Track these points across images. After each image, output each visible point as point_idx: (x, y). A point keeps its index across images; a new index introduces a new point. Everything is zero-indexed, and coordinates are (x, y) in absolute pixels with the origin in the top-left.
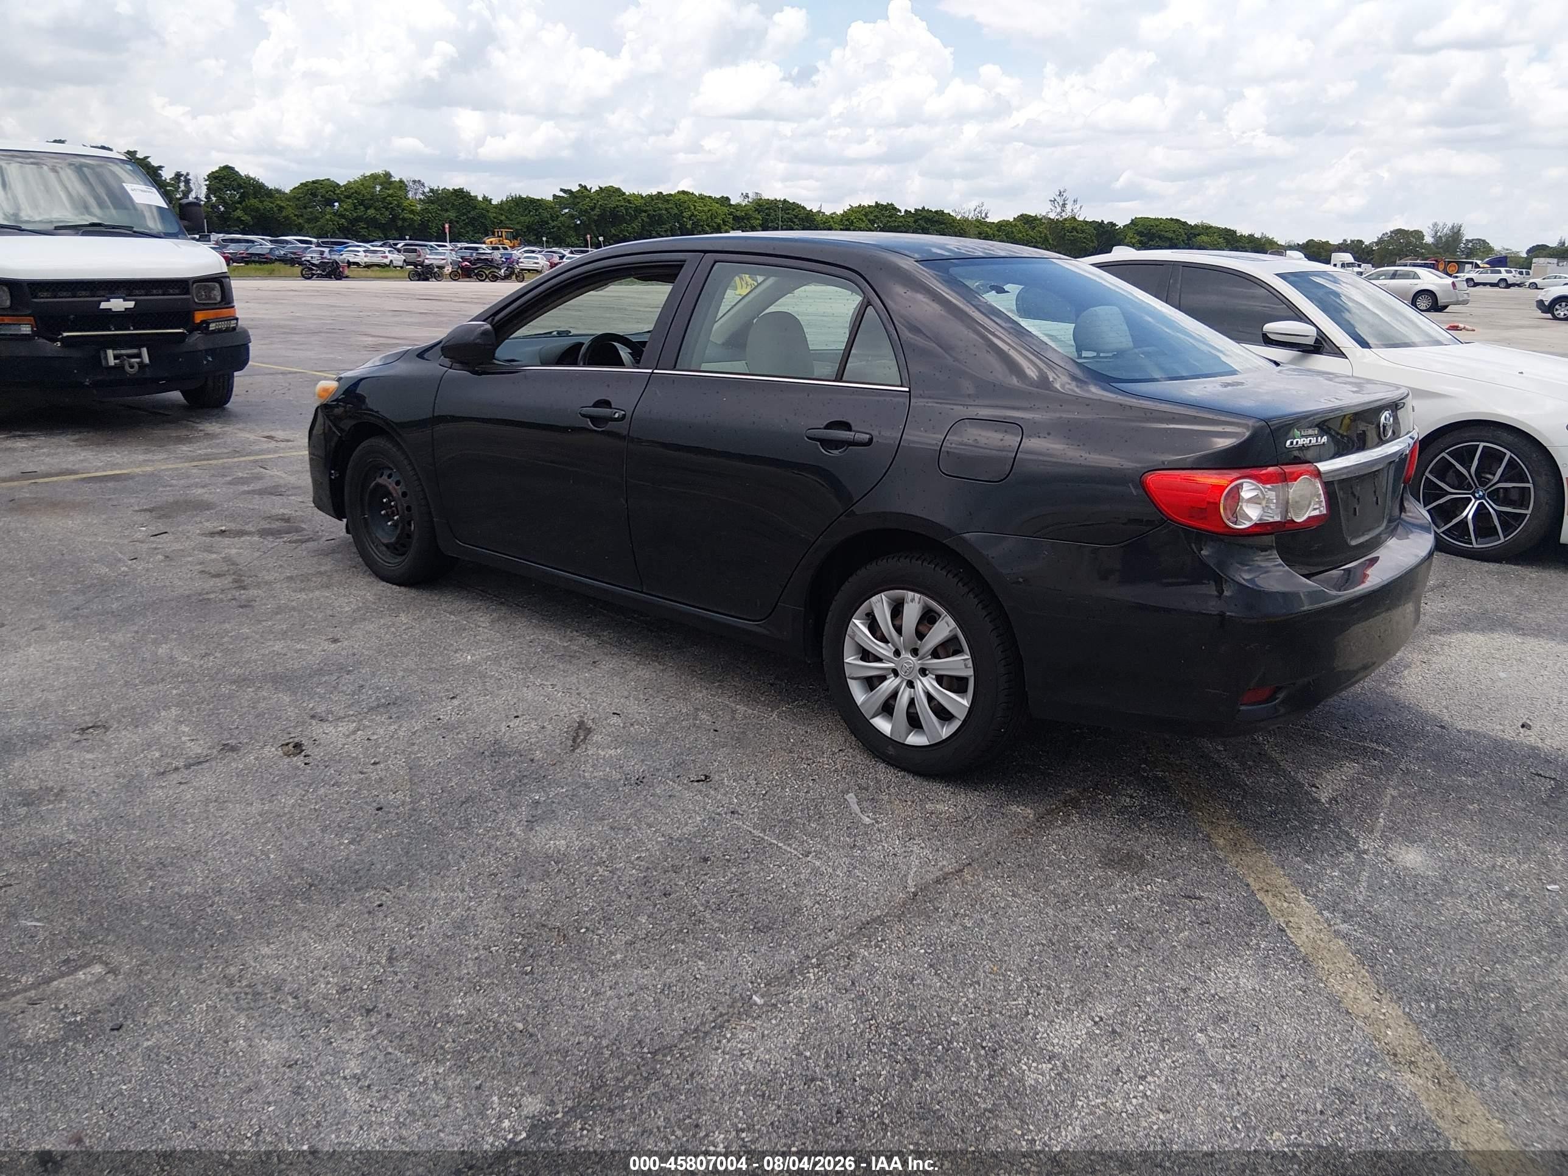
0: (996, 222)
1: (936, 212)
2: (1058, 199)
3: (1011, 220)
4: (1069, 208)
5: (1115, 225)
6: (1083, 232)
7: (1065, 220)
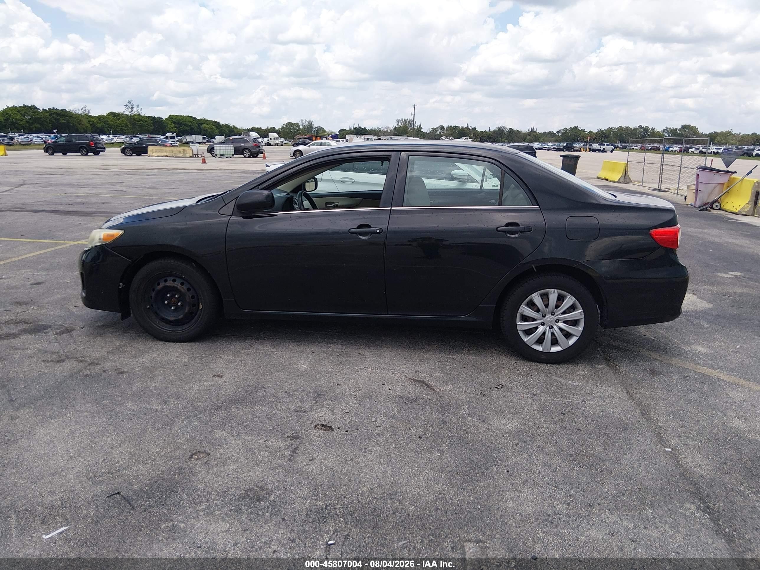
0: (97, 115)
1: (62, 110)
2: (129, 104)
3: (106, 115)
4: (135, 109)
5: (161, 118)
6: (145, 121)
7: (135, 115)
